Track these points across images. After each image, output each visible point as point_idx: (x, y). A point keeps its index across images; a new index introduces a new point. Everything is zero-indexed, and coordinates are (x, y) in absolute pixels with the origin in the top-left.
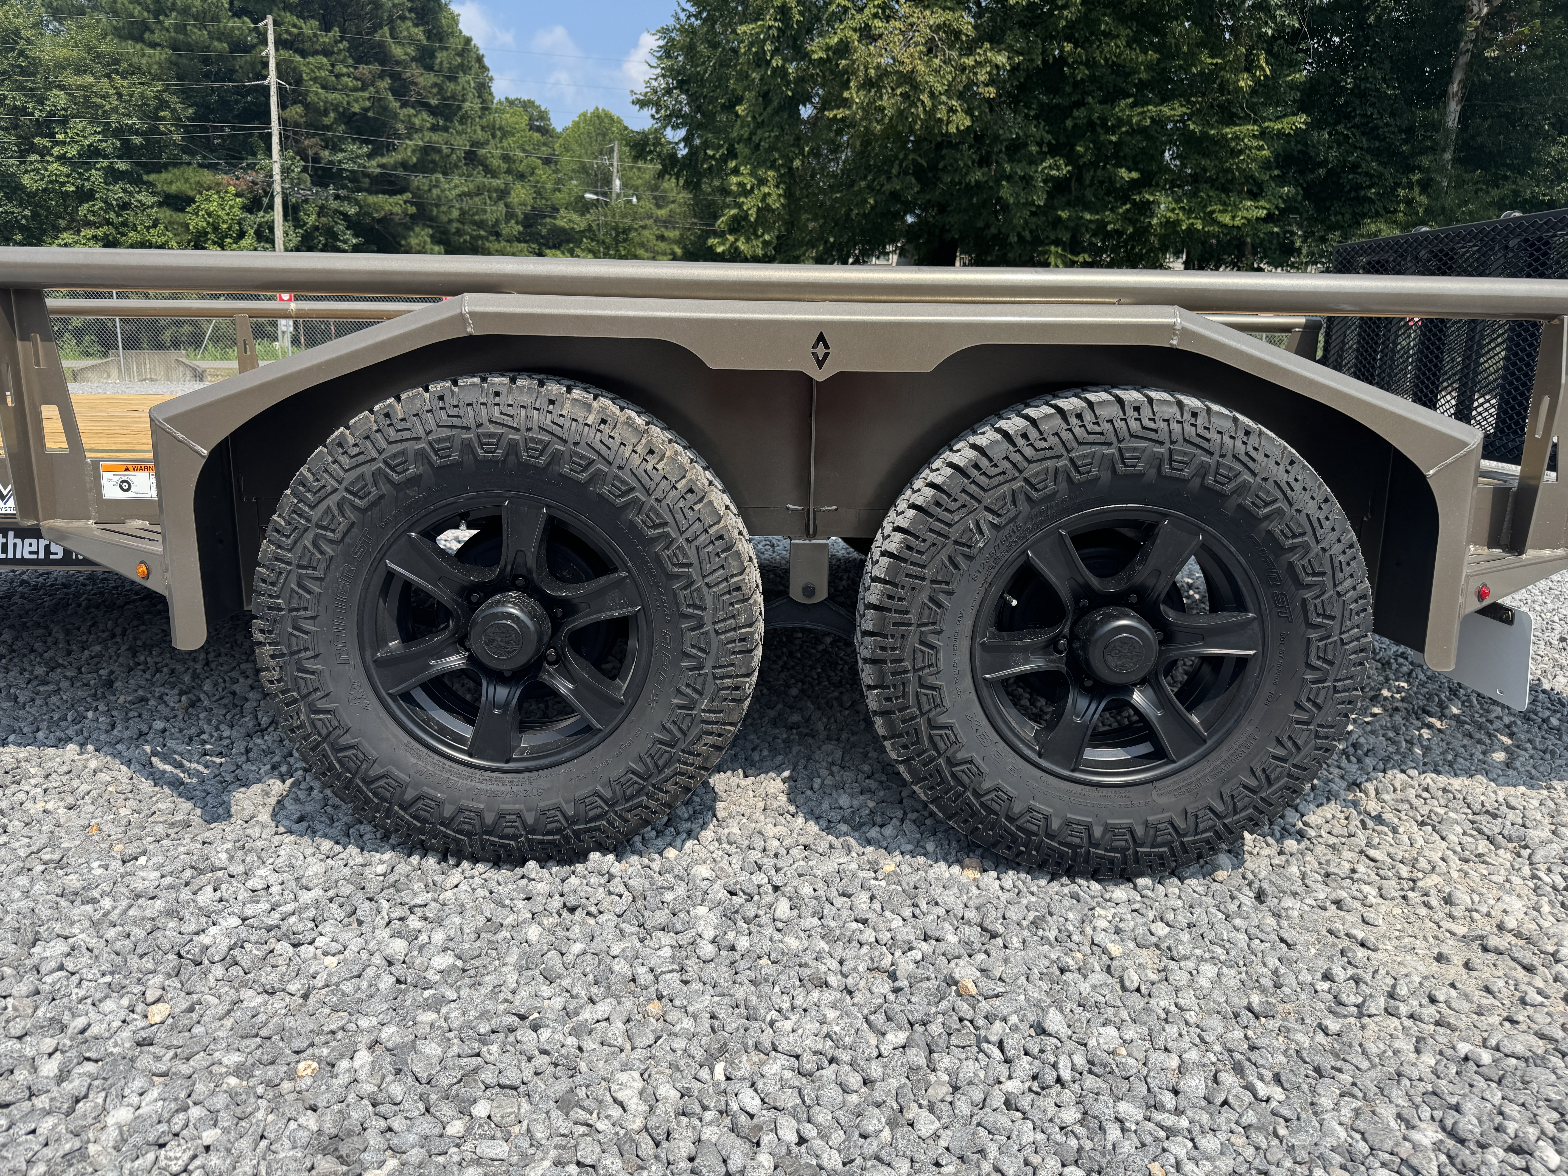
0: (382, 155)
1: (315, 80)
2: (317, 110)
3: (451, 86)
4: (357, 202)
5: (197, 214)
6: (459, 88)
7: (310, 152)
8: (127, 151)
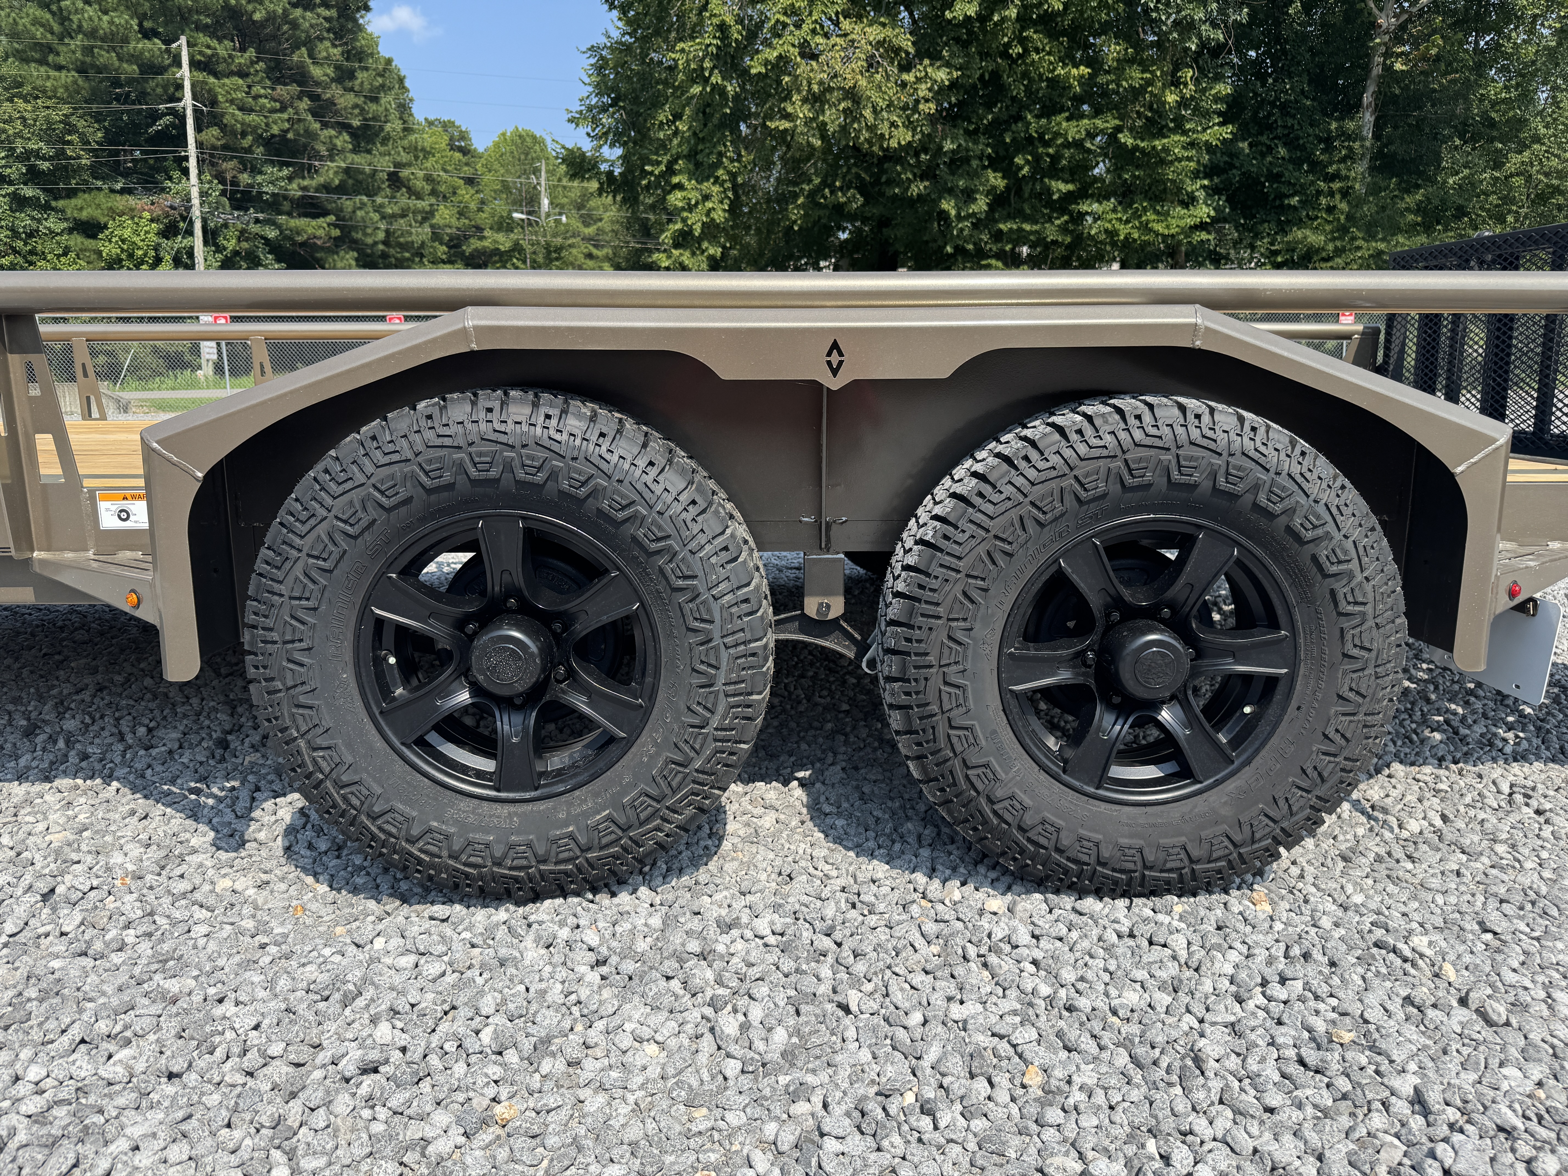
0: (303, 178)
1: (232, 102)
2: (234, 133)
3: (373, 107)
4: (278, 226)
5: (110, 241)
6: (381, 109)
7: (229, 177)
8: (33, 176)
